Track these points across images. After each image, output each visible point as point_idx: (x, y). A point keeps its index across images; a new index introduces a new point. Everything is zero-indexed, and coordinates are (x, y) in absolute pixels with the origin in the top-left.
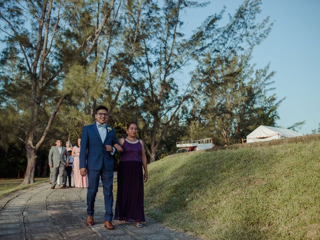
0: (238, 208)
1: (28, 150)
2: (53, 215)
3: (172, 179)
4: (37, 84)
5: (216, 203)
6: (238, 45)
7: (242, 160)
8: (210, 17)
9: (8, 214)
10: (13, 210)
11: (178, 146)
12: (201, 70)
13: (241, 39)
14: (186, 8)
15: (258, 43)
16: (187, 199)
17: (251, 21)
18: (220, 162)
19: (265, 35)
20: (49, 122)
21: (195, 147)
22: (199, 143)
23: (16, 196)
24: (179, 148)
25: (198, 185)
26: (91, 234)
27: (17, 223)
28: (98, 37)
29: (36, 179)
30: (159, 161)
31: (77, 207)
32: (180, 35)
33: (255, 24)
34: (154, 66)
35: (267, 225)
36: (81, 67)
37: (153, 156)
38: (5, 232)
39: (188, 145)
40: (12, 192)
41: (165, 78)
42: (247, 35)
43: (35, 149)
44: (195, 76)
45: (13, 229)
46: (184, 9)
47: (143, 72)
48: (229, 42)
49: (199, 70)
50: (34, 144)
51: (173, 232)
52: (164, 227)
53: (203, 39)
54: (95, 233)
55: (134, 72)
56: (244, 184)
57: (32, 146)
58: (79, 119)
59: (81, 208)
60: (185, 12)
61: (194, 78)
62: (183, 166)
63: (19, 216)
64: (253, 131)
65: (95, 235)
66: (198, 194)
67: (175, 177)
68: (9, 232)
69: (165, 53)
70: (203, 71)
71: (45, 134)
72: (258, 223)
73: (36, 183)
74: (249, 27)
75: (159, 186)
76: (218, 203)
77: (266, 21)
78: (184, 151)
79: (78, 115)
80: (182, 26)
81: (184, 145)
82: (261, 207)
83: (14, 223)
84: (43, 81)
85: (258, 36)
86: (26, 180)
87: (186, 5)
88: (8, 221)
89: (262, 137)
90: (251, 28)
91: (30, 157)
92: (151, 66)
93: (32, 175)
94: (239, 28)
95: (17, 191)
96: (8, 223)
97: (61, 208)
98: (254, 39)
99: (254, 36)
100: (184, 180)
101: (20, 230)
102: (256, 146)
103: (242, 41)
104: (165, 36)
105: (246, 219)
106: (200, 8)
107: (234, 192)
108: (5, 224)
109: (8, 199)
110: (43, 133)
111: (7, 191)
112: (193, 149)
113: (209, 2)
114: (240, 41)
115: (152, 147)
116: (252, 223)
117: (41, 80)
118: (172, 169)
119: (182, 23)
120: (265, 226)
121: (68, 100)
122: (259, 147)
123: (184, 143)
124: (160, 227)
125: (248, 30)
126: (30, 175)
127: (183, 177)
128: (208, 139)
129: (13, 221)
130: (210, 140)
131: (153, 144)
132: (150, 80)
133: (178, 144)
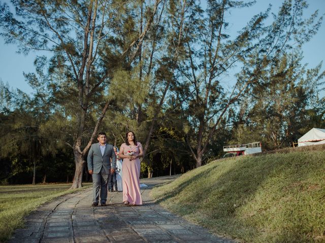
0: (290, 215)
1: (76, 155)
2: (100, 219)
3: (220, 184)
4: (83, 91)
5: (266, 209)
6: (286, 44)
7: (293, 164)
8: (256, 16)
9: (57, 217)
10: (63, 214)
11: (225, 150)
12: (246, 71)
13: (289, 37)
14: (231, 9)
15: (307, 40)
16: (235, 205)
17: (298, 18)
18: (270, 167)
19: (314, 30)
20: (96, 128)
21: (243, 151)
22: (247, 147)
23: (65, 199)
24: (226, 152)
25: (247, 191)
26: (137, 239)
27: (66, 226)
28: (142, 42)
29: (84, 184)
30: (205, 166)
31: (124, 212)
32: (225, 36)
33: (303, 20)
34: (198, 68)
35: (322, 234)
36: (125, 72)
37: (199, 160)
38: (55, 234)
39: (236, 149)
40: (62, 196)
41: (210, 81)
42: (295, 33)
43: (82, 155)
44: (240, 78)
45: (62, 232)
46: (228, 10)
47: (188, 76)
48: (275, 41)
49: (245, 72)
50: (82, 149)
51: (220, 238)
52: (211, 234)
53: (249, 39)
54: (141, 238)
55: (178, 76)
56: (296, 189)
57: (80, 151)
58: (124, 124)
59: (127, 213)
60: (230, 13)
61: (240, 81)
62: (230, 171)
63: (68, 219)
64: (304, 134)
65: (141, 240)
66: (246, 200)
67: (221, 182)
68: (59, 235)
69: (210, 55)
70: (249, 73)
71: (91, 139)
72: (311, 231)
73: (84, 188)
74: (297, 24)
75: (205, 191)
76: (268, 210)
77: (315, 15)
78: (231, 155)
79: (123, 120)
80: (227, 27)
81: (231, 150)
82: (315, 215)
83: (64, 226)
84: (89, 88)
85: (307, 32)
86: (74, 185)
87: (231, 6)
88: (57, 224)
89: (315, 140)
90: (298, 24)
91: (78, 162)
92: (196, 69)
93: (81, 179)
95: (65, 195)
96: (58, 226)
97: (108, 212)
98: (303, 36)
99: (302, 33)
100: (232, 185)
101: (69, 234)
102: (309, 150)
103: (290, 39)
104: (210, 39)
105: (298, 227)
106: (245, 8)
107: (284, 198)
108: (55, 227)
109: (57, 202)
110: (90, 138)
111: (56, 195)
112: (240, 153)
113: (255, 2)
114: (288, 40)
115: (198, 152)
116: (305, 232)
117: (88, 86)
118: (219, 173)
119: (226, 25)
120: (320, 235)
121: (114, 105)
122: (312, 151)
123: (231, 147)
124: (207, 233)
125: (296, 27)
126: (79, 180)
127: (230, 182)
128: (256, 143)
129: (62, 224)
130: (259, 144)
131: (199, 149)
132: (195, 83)
133: (225, 148)
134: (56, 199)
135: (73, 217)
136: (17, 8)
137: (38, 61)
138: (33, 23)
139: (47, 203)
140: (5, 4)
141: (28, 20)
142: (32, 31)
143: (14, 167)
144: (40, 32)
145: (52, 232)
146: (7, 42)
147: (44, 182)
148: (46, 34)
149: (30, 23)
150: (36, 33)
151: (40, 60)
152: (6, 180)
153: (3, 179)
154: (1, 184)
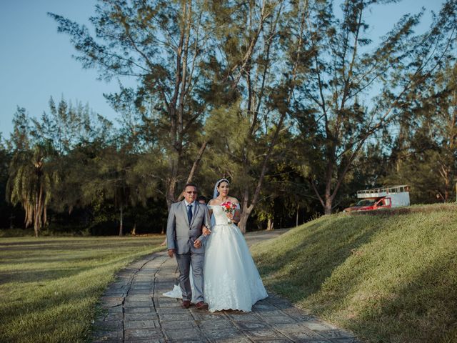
4: (176, 127)
6: (447, 54)
8: (407, 15)
9: (143, 274)
10: (148, 272)
11: (360, 196)
12: (388, 94)
13: (451, 45)
21: (383, 198)
22: (393, 191)
23: (152, 258)
24: (362, 199)
27: (149, 282)
32: (365, 41)
34: (329, 86)
39: (374, 195)
40: (149, 254)
41: (343, 104)
45: (145, 286)
46: (369, 6)
48: (431, 50)
49: (385, 95)
53: (393, 51)
58: (224, 168)
60: (370, 11)
63: (152, 276)
68: (142, 288)
69: (342, 71)
78: (367, 203)
79: (223, 164)
80: (367, 31)
81: (367, 195)
83: (147, 282)
84: (182, 124)
88: (142, 280)
94: (447, 29)
95: (154, 253)
101: (150, 287)
103: (452, 49)
104: (341, 50)
108: (140, 282)
109: (145, 261)
114: (449, 48)
117: (181, 122)
119: (366, 27)
123: (368, 192)
128: (401, 186)
129: (146, 280)
130: (406, 188)
131: (328, 192)
132: (323, 107)
133: (359, 193)
134: (144, 257)
135: (157, 275)
136: (97, 30)
138: (116, 45)
139: (135, 262)
140: (84, 26)
141: (110, 42)
142: (115, 55)
144: (123, 57)
145: (138, 286)
147: (134, 233)
148: (131, 58)
149: (112, 45)
150: (120, 58)
152: (87, 230)
153: (83, 229)
154: (81, 235)
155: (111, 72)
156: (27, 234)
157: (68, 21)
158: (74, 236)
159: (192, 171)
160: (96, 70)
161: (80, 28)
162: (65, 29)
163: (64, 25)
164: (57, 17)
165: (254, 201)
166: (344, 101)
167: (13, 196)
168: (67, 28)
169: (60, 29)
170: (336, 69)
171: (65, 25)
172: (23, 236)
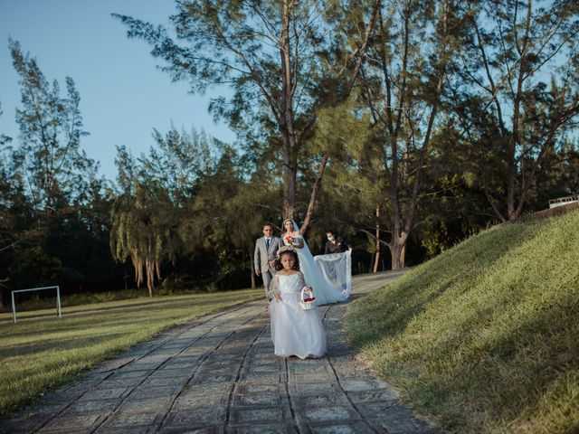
11: (553, 206)
71: (308, 214)
84: (294, 135)
117: (292, 133)
131: (511, 208)
132: (492, 92)
133: (552, 202)
136: (178, 29)
137: (214, 106)
138: (203, 46)
140: (160, 27)
141: (195, 43)
142: (203, 58)
143: (223, 263)
144: (214, 59)
146: (174, 80)
148: (224, 60)
149: (199, 47)
150: (209, 61)
151: (216, 104)
152: (212, 284)
153: (208, 284)
154: (206, 291)
155: (204, 81)
156: (141, 294)
157: (139, 22)
158: (197, 293)
159: (313, 195)
160: (187, 81)
161: (156, 29)
162: (137, 33)
163: (134, 28)
164: (124, 18)
165: (407, 228)
166: (520, 81)
167: (118, 250)
168: (138, 30)
169: (130, 34)
170: (503, 38)
171: (136, 28)
172: (137, 297)
